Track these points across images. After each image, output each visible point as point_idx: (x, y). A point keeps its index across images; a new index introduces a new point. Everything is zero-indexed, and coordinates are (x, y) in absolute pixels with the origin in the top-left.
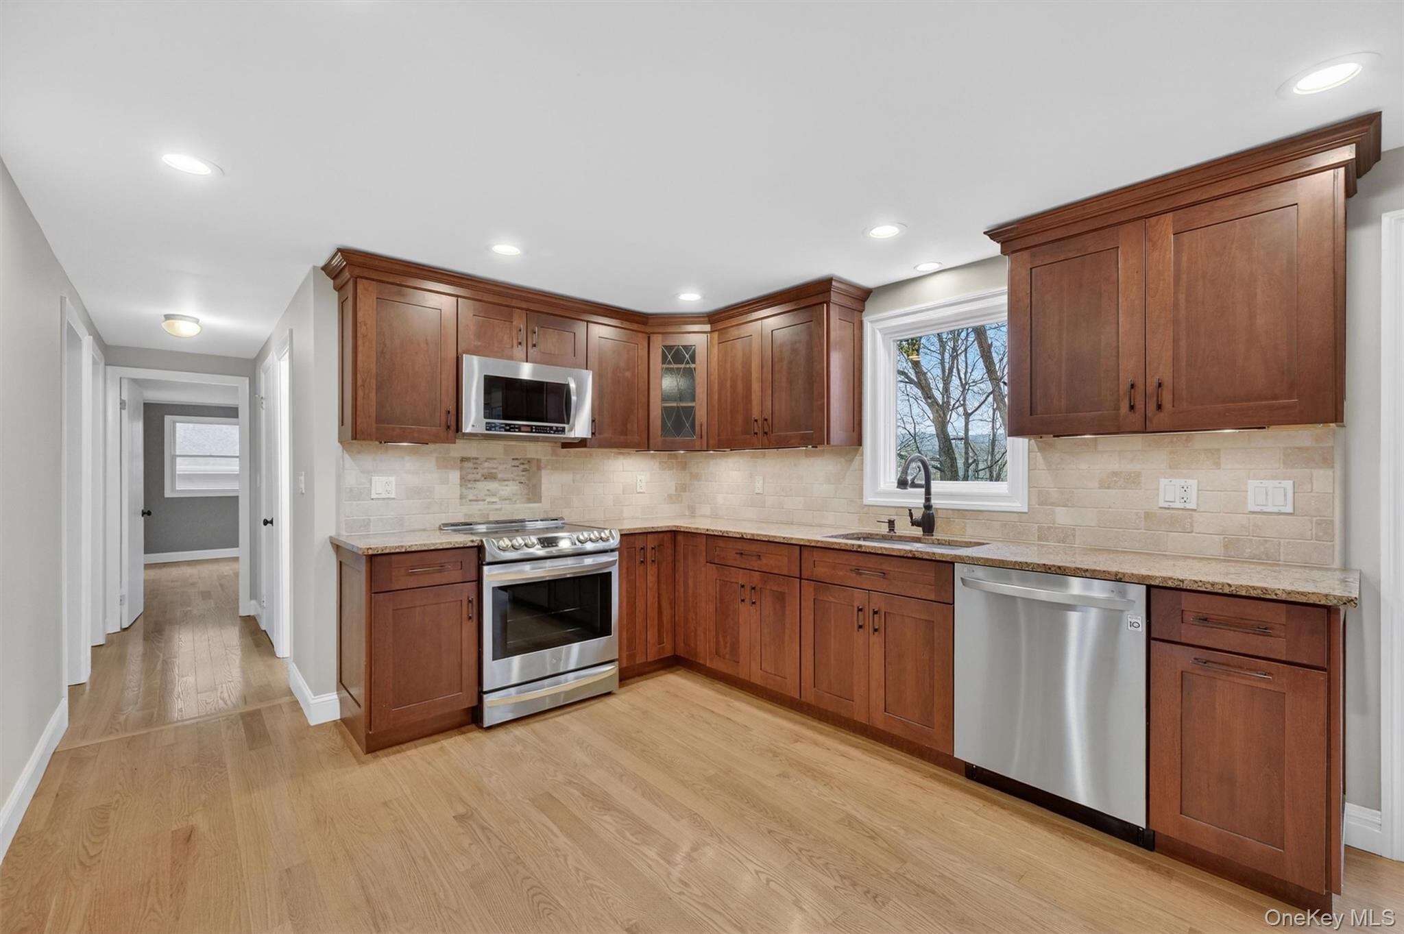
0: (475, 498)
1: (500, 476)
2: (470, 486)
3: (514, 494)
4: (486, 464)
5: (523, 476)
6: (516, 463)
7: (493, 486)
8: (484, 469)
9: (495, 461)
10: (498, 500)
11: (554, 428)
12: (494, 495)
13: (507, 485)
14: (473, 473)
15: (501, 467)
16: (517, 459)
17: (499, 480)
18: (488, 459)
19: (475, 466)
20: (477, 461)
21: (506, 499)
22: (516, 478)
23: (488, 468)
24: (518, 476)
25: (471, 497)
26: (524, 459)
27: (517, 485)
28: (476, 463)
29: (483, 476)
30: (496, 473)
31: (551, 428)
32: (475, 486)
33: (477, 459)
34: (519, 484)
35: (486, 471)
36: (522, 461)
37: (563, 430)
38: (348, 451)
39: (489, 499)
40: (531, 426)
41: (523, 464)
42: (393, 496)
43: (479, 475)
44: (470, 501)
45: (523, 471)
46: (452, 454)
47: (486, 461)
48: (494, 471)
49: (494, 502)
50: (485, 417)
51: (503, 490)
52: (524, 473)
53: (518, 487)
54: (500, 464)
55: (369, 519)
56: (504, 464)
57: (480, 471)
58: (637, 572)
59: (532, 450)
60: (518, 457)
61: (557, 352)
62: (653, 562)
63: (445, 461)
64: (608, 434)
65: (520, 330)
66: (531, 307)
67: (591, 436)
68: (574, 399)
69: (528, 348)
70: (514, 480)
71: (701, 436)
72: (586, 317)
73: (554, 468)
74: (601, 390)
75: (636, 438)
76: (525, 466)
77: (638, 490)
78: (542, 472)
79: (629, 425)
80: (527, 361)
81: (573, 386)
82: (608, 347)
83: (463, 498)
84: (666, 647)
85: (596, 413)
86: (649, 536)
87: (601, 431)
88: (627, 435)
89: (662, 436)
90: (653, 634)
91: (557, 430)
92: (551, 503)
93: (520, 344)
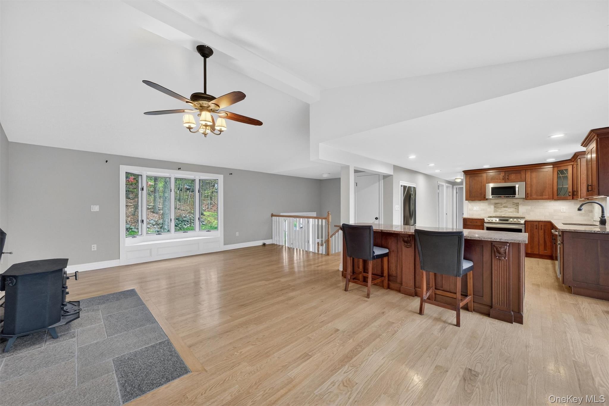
1: (508, 207)
3: (514, 211)
4: (504, 204)
5: (516, 207)
6: (514, 204)
7: (506, 209)
9: (507, 203)
10: (508, 212)
13: (511, 209)
21: (510, 212)
31: (511, 196)
33: (502, 203)
34: (515, 209)
36: (516, 203)
37: (515, 196)
38: (469, 203)
39: (506, 212)
40: (504, 196)
42: (478, 210)
46: (492, 202)
50: (492, 195)
51: (509, 210)
54: (509, 204)
55: (473, 214)
58: (535, 231)
59: (515, 201)
60: (514, 202)
61: (515, 178)
62: (541, 229)
63: (490, 204)
64: (534, 197)
65: (503, 176)
66: (506, 170)
67: (526, 197)
68: (517, 189)
69: (505, 180)
70: (513, 208)
71: (570, 196)
72: (525, 169)
73: (523, 205)
74: (531, 186)
75: (547, 197)
76: (517, 205)
77: (562, 211)
78: (519, 206)
79: (544, 194)
80: (505, 182)
81: (517, 186)
82: (534, 175)
83: (495, 211)
84: (548, 252)
85: (529, 192)
86: (540, 222)
87: (531, 196)
88: (543, 196)
89: (557, 195)
90: (542, 248)
91: (513, 197)
92: (522, 214)
93: (503, 179)
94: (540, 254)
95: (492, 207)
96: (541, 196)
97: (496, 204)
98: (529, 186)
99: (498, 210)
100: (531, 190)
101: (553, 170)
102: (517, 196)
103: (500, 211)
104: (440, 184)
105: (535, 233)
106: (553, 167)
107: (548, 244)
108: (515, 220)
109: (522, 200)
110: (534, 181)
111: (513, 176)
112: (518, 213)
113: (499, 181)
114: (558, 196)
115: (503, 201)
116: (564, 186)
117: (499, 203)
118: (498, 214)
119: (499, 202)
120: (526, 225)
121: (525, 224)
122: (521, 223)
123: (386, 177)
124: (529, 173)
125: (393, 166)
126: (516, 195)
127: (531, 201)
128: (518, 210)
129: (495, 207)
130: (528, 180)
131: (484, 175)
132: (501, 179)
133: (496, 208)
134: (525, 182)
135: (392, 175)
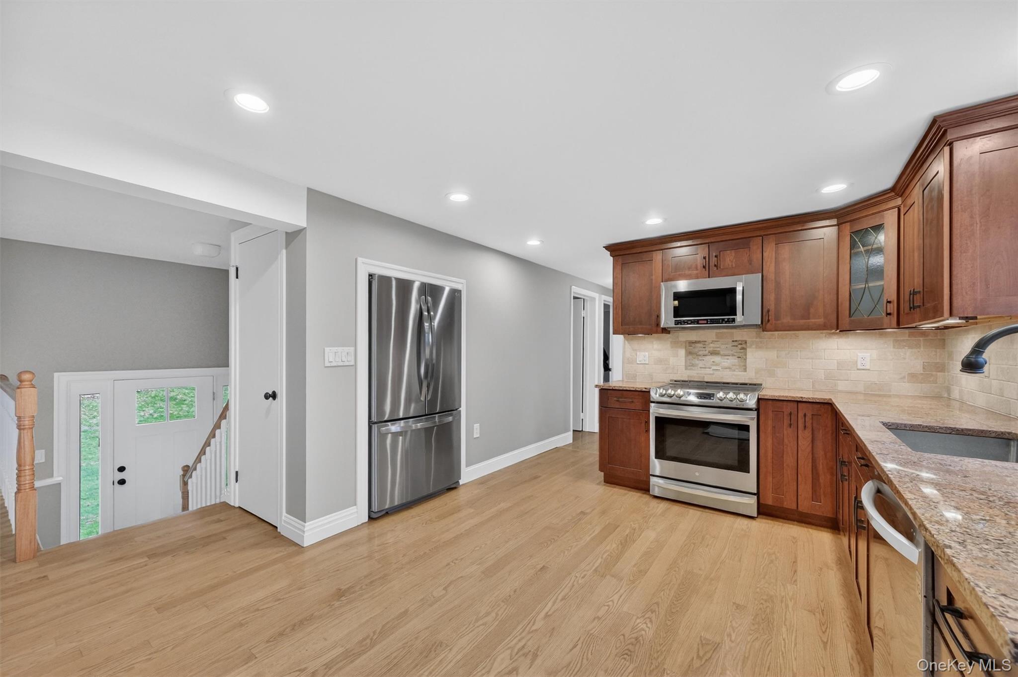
0: (704, 366)
1: (722, 353)
2: (700, 358)
3: (733, 365)
5: (741, 353)
6: (735, 344)
7: (717, 359)
8: (710, 347)
9: (719, 343)
10: (720, 368)
11: (726, 320)
12: (716, 365)
13: (728, 359)
14: (702, 351)
15: (723, 347)
16: (736, 341)
17: (722, 355)
18: (713, 341)
19: (705, 346)
20: (706, 343)
21: (726, 368)
22: (735, 354)
23: (713, 347)
24: (736, 352)
25: (701, 365)
26: (742, 341)
27: (735, 359)
28: (705, 344)
29: (709, 352)
30: (719, 351)
31: (723, 320)
32: (704, 359)
33: (706, 341)
34: (737, 359)
35: (711, 349)
36: (740, 342)
37: (734, 320)
39: (715, 368)
40: (707, 320)
41: (741, 344)
42: (647, 363)
43: (707, 352)
44: (701, 368)
45: (740, 349)
46: (681, 339)
47: (712, 343)
48: (718, 349)
49: (717, 370)
51: (724, 362)
52: (742, 351)
53: (736, 361)
54: (722, 344)
55: (636, 374)
56: (726, 344)
57: (708, 349)
58: (785, 432)
59: (739, 335)
60: (735, 339)
61: (734, 265)
62: (805, 427)
63: (676, 344)
64: (786, 320)
65: (705, 258)
66: (712, 240)
67: (764, 323)
68: (739, 297)
69: (709, 268)
70: (733, 355)
71: (890, 314)
72: (762, 233)
73: (759, 347)
74: (778, 285)
75: (821, 321)
76: (742, 346)
77: (859, 367)
78: (748, 349)
79: (812, 310)
80: (709, 277)
81: (739, 289)
82: (786, 250)
83: (689, 366)
84: (824, 508)
85: (771, 305)
86: (799, 404)
87: (777, 318)
88: (809, 319)
89: (850, 316)
90: (805, 490)
91: (728, 321)
92: (756, 373)
93: (704, 267)
94: (800, 509)
95: (682, 352)
96: (803, 317)
97: (692, 343)
98: (770, 286)
99: (696, 362)
100: (778, 300)
101: (839, 231)
102: (739, 318)
103: (701, 364)
104: (587, 296)
105: (786, 441)
106: (838, 225)
107: (825, 479)
108: (731, 395)
109: (753, 332)
110: (786, 267)
111: (729, 258)
112: (745, 370)
113: (695, 272)
114: (852, 318)
115: (708, 335)
116: (870, 285)
117: (699, 342)
118: (695, 374)
119: (698, 339)
120: (761, 411)
121: (758, 410)
122: (745, 407)
123: (293, 237)
124: (773, 245)
125: (305, 193)
126: (736, 315)
127: (776, 333)
128: (745, 359)
129: (689, 353)
130: (770, 267)
131: (658, 256)
132: (699, 267)
133: (690, 357)
134: (760, 274)
135: (306, 228)
